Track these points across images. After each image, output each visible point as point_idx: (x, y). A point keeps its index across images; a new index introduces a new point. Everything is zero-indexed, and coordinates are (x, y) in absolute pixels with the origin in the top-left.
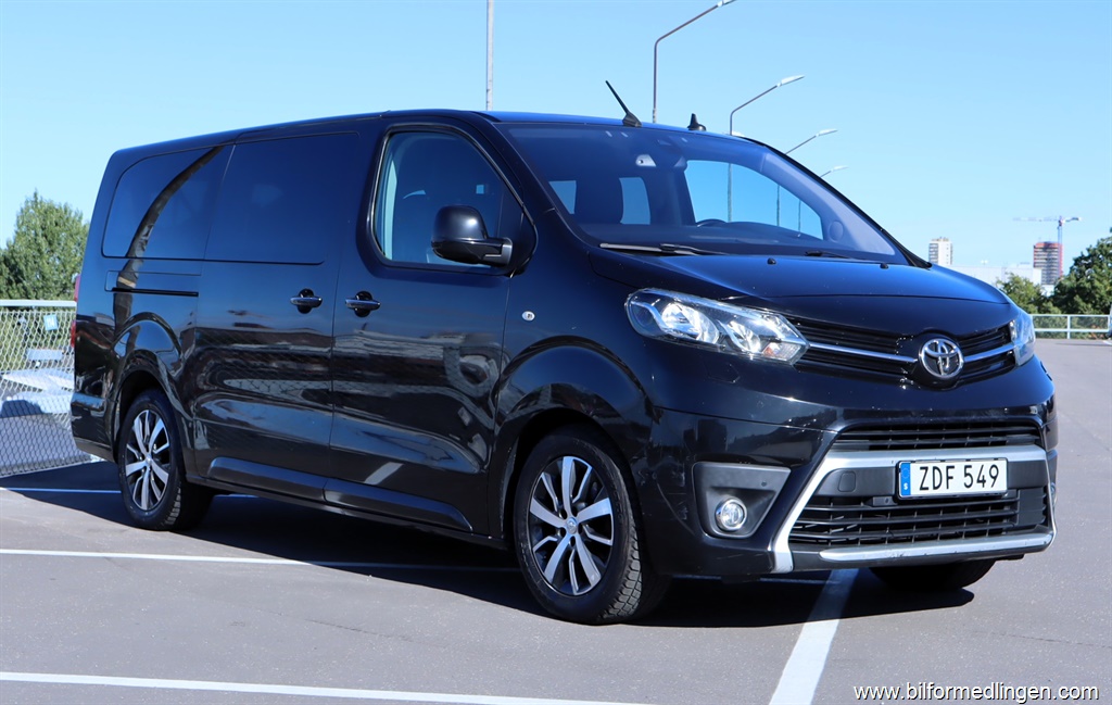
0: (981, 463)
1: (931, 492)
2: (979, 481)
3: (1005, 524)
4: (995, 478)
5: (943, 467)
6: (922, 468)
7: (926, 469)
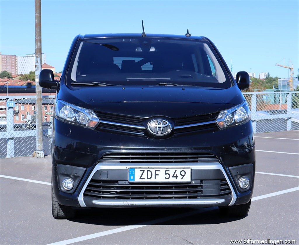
0: (175, 169)
1: (146, 180)
2: (173, 176)
3: (199, 194)
4: (183, 176)
5: (153, 171)
6: (141, 171)
7: (144, 171)
